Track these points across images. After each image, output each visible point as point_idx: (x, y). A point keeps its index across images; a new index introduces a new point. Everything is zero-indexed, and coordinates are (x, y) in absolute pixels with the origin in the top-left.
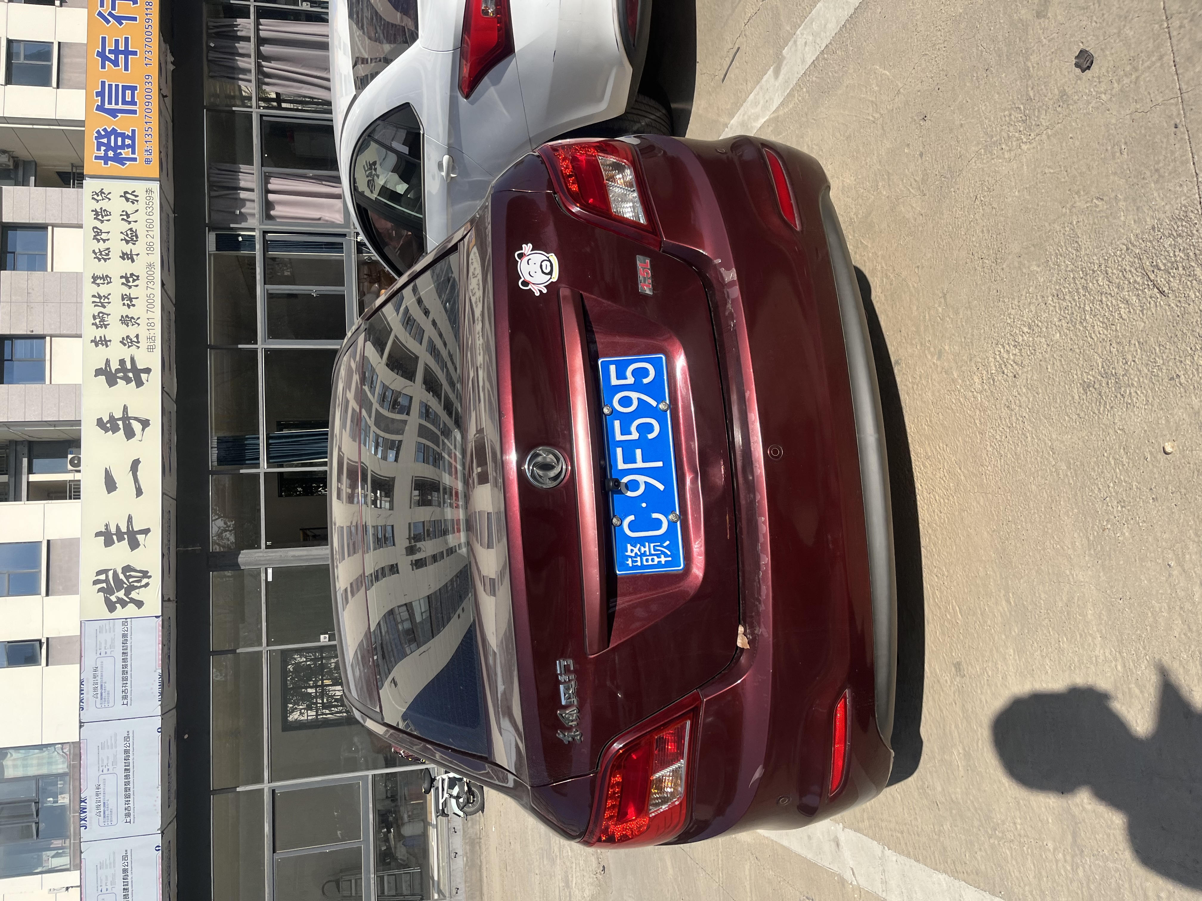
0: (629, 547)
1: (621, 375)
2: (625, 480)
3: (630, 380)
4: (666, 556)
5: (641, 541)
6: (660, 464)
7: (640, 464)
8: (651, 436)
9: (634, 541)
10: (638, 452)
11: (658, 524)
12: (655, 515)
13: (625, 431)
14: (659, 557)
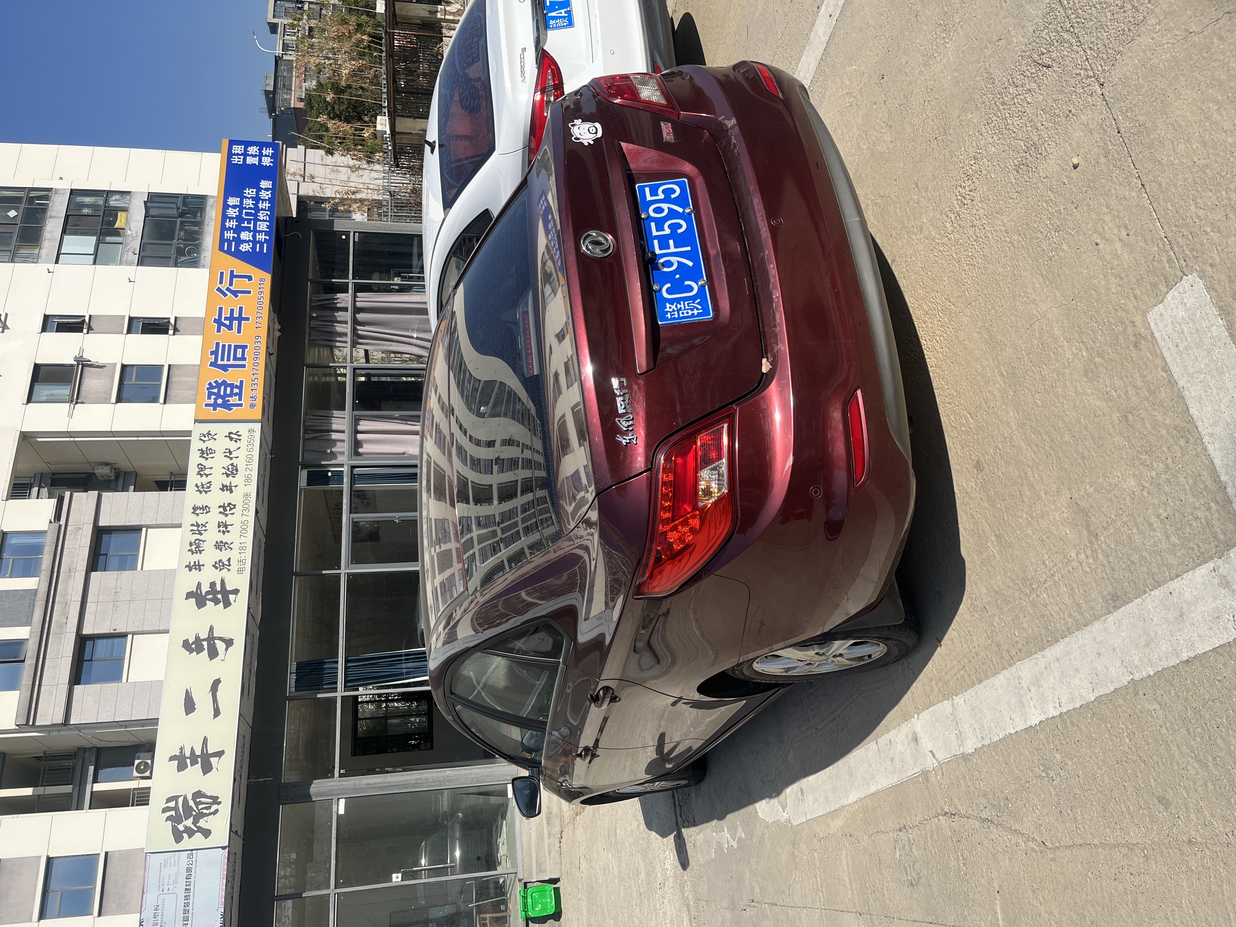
0: (668, 305)
1: (654, 193)
2: (662, 260)
3: (661, 196)
4: (698, 309)
5: (678, 301)
6: (689, 248)
7: (672, 249)
8: (679, 231)
9: (671, 301)
10: (671, 242)
11: (691, 289)
12: (687, 283)
13: (660, 228)
14: (692, 310)
